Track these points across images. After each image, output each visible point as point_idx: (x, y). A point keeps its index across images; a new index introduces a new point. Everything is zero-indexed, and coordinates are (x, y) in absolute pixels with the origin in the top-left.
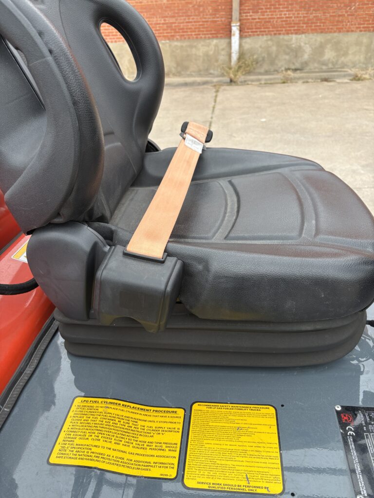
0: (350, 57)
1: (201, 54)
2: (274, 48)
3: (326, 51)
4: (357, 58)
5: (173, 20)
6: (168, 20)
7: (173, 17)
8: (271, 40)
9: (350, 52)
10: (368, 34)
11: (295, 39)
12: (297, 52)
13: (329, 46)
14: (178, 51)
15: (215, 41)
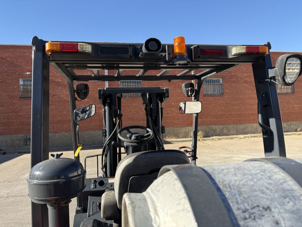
0: (232, 132)
1: (183, 131)
2: (208, 130)
3: (224, 130)
4: (234, 132)
5: (174, 121)
6: (172, 121)
7: (174, 120)
8: (206, 127)
9: (231, 130)
10: (235, 125)
11: (214, 127)
12: (215, 130)
13: (225, 129)
14: (175, 130)
15: (188, 128)
